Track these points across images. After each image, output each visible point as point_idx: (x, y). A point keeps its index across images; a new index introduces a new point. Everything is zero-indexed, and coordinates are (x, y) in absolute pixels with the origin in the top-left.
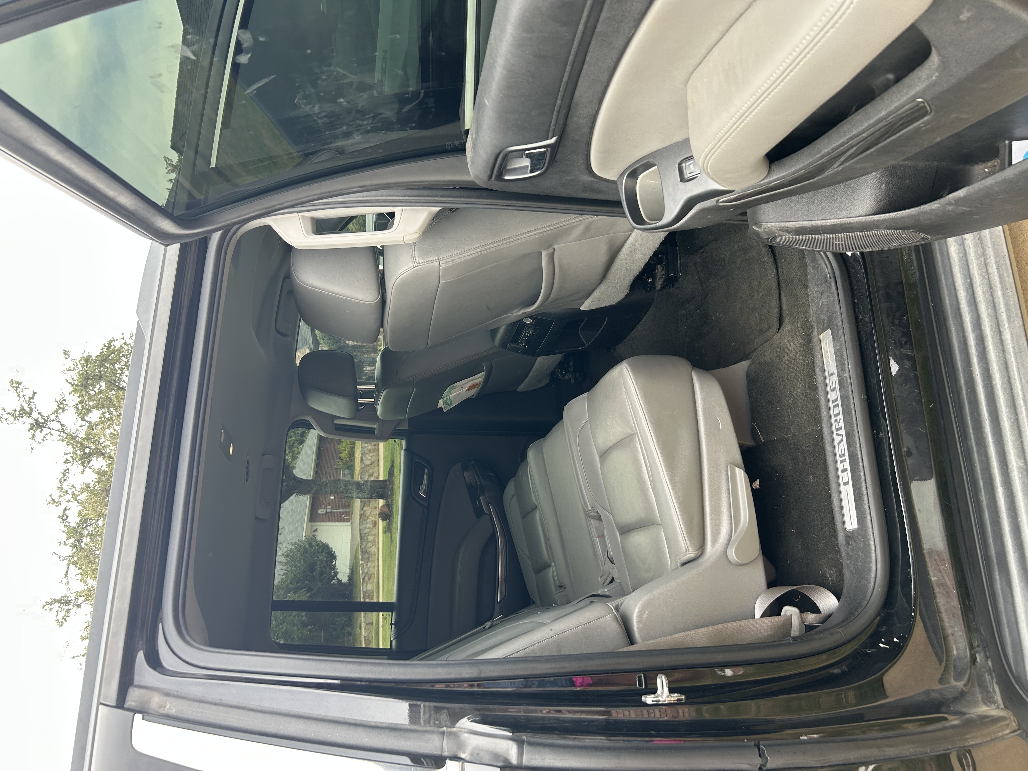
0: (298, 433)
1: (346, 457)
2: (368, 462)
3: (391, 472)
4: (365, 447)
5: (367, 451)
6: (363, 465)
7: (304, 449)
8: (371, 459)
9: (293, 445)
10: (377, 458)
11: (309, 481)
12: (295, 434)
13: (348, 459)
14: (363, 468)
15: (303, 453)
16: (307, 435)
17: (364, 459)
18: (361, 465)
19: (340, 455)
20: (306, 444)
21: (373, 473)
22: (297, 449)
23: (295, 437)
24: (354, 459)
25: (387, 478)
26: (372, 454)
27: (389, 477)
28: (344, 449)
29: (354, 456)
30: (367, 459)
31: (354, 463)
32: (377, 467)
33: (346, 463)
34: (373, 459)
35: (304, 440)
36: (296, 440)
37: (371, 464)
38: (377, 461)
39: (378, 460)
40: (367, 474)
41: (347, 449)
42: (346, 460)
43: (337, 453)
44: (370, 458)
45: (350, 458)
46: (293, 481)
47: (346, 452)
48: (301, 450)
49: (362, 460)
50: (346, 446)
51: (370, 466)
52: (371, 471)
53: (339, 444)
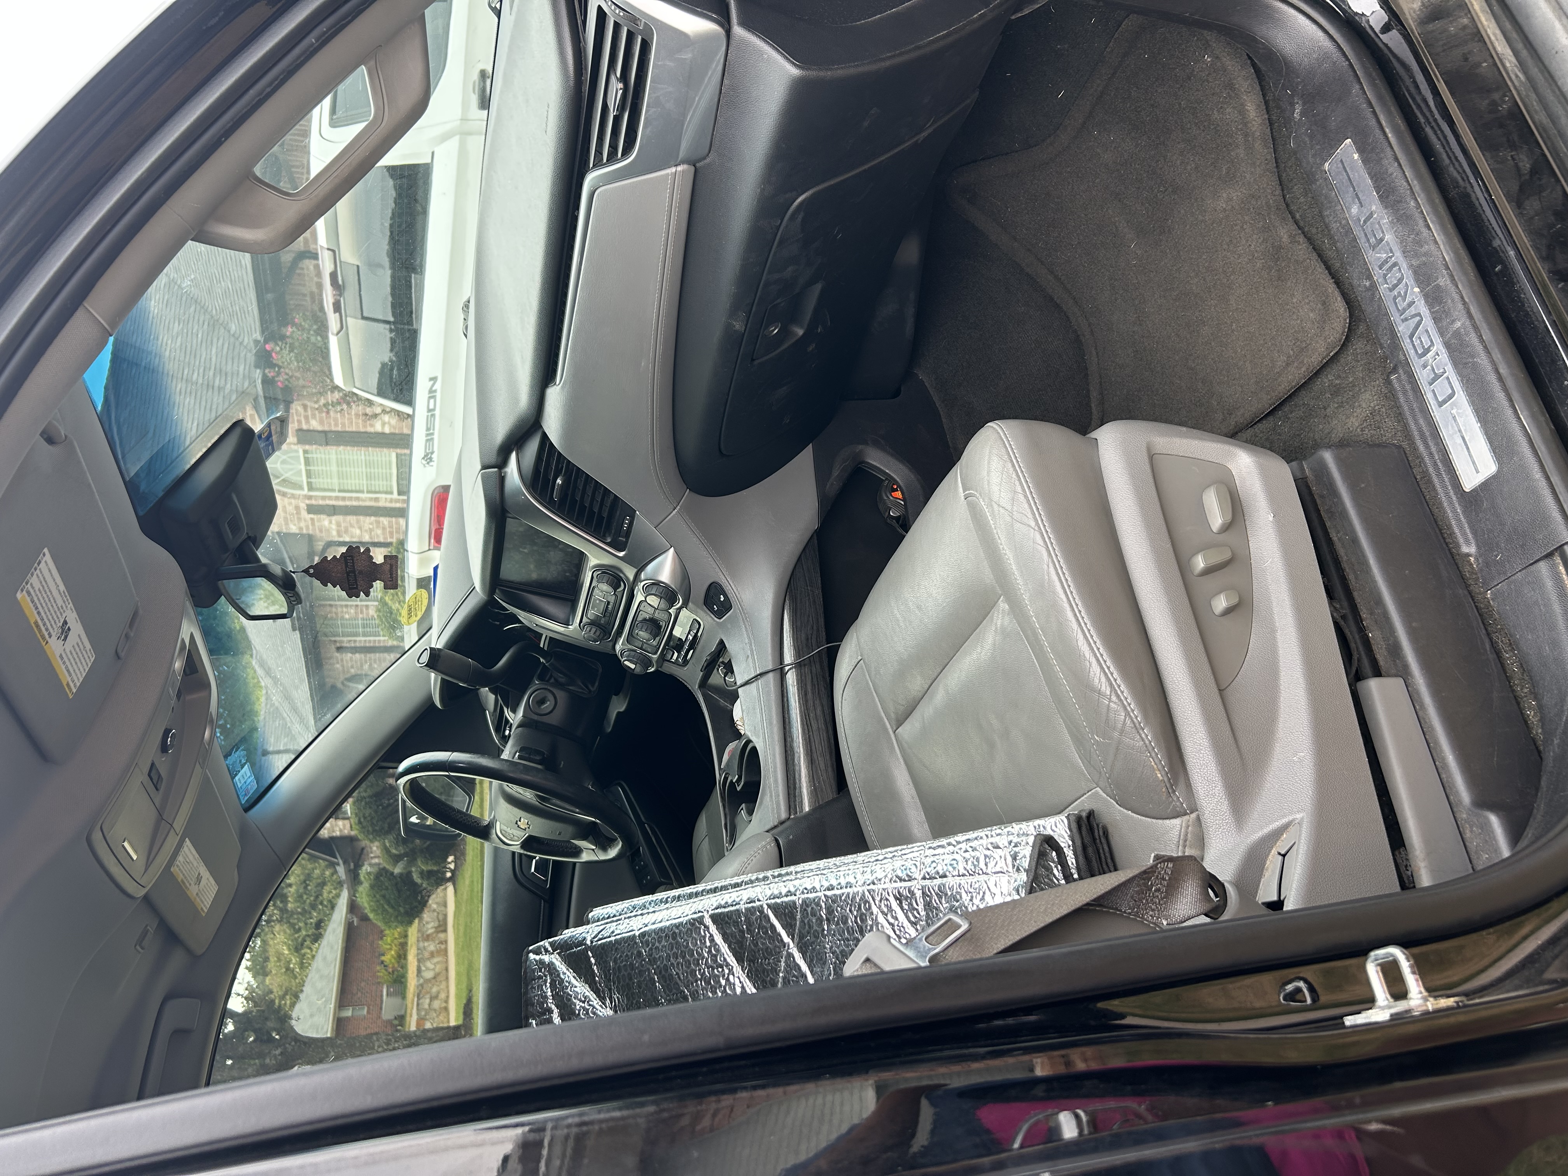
0: (311, 923)
1: (393, 961)
2: (428, 975)
3: (468, 1011)
4: (424, 947)
5: (426, 955)
6: (422, 981)
7: (320, 951)
8: (434, 969)
9: (302, 945)
10: (444, 966)
11: (323, 1040)
12: (306, 924)
13: (396, 965)
14: (422, 985)
15: (319, 957)
16: (327, 926)
17: (423, 968)
18: (418, 981)
19: (383, 958)
20: (324, 942)
21: (438, 993)
22: (309, 951)
23: (307, 931)
24: (406, 964)
25: (460, 1022)
26: (435, 960)
27: (464, 1019)
28: (388, 947)
29: (405, 958)
30: (428, 969)
31: (407, 972)
32: (444, 983)
33: (393, 972)
34: (438, 968)
35: (321, 934)
36: (308, 936)
37: (435, 978)
38: (444, 972)
39: (447, 969)
40: (428, 996)
41: (394, 948)
42: (393, 967)
43: (377, 954)
44: (432, 967)
45: (398, 962)
46: (293, 1043)
47: (393, 952)
48: (316, 952)
49: (419, 970)
50: (392, 941)
51: (433, 981)
52: (434, 990)
53: (381, 939)
